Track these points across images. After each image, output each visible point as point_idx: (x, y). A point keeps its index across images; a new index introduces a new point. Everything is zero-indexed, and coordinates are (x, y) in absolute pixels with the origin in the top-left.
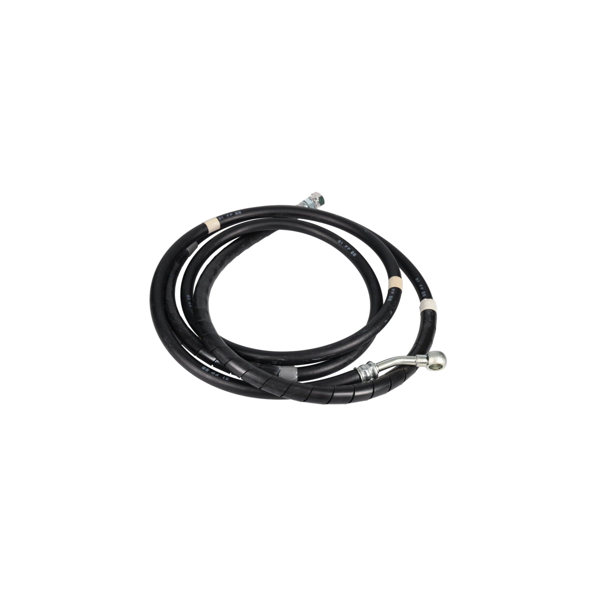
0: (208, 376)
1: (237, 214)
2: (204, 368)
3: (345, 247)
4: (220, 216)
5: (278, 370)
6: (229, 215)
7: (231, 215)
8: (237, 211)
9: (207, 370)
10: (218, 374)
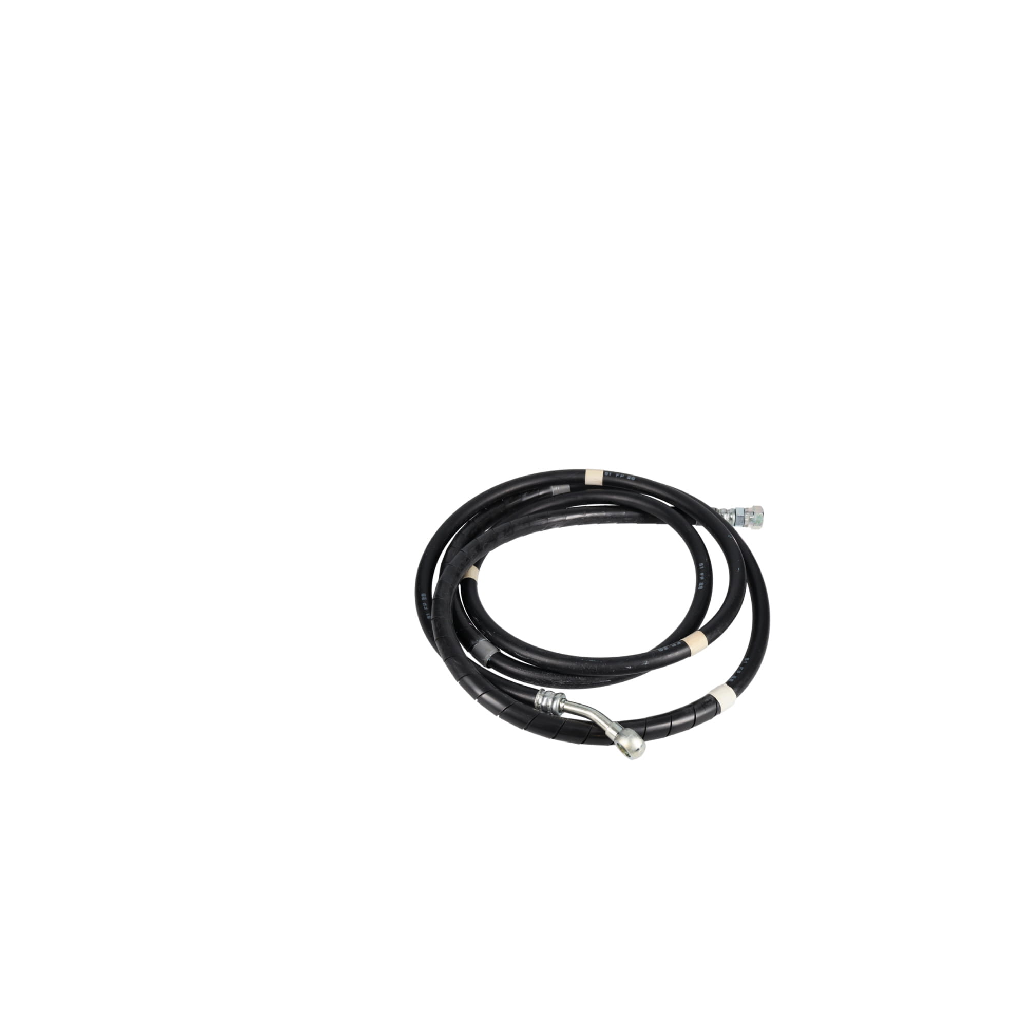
1: (629, 478)
4: (609, 472)
6: (620, 475)
7: (621, 476)
8: (632, 476)
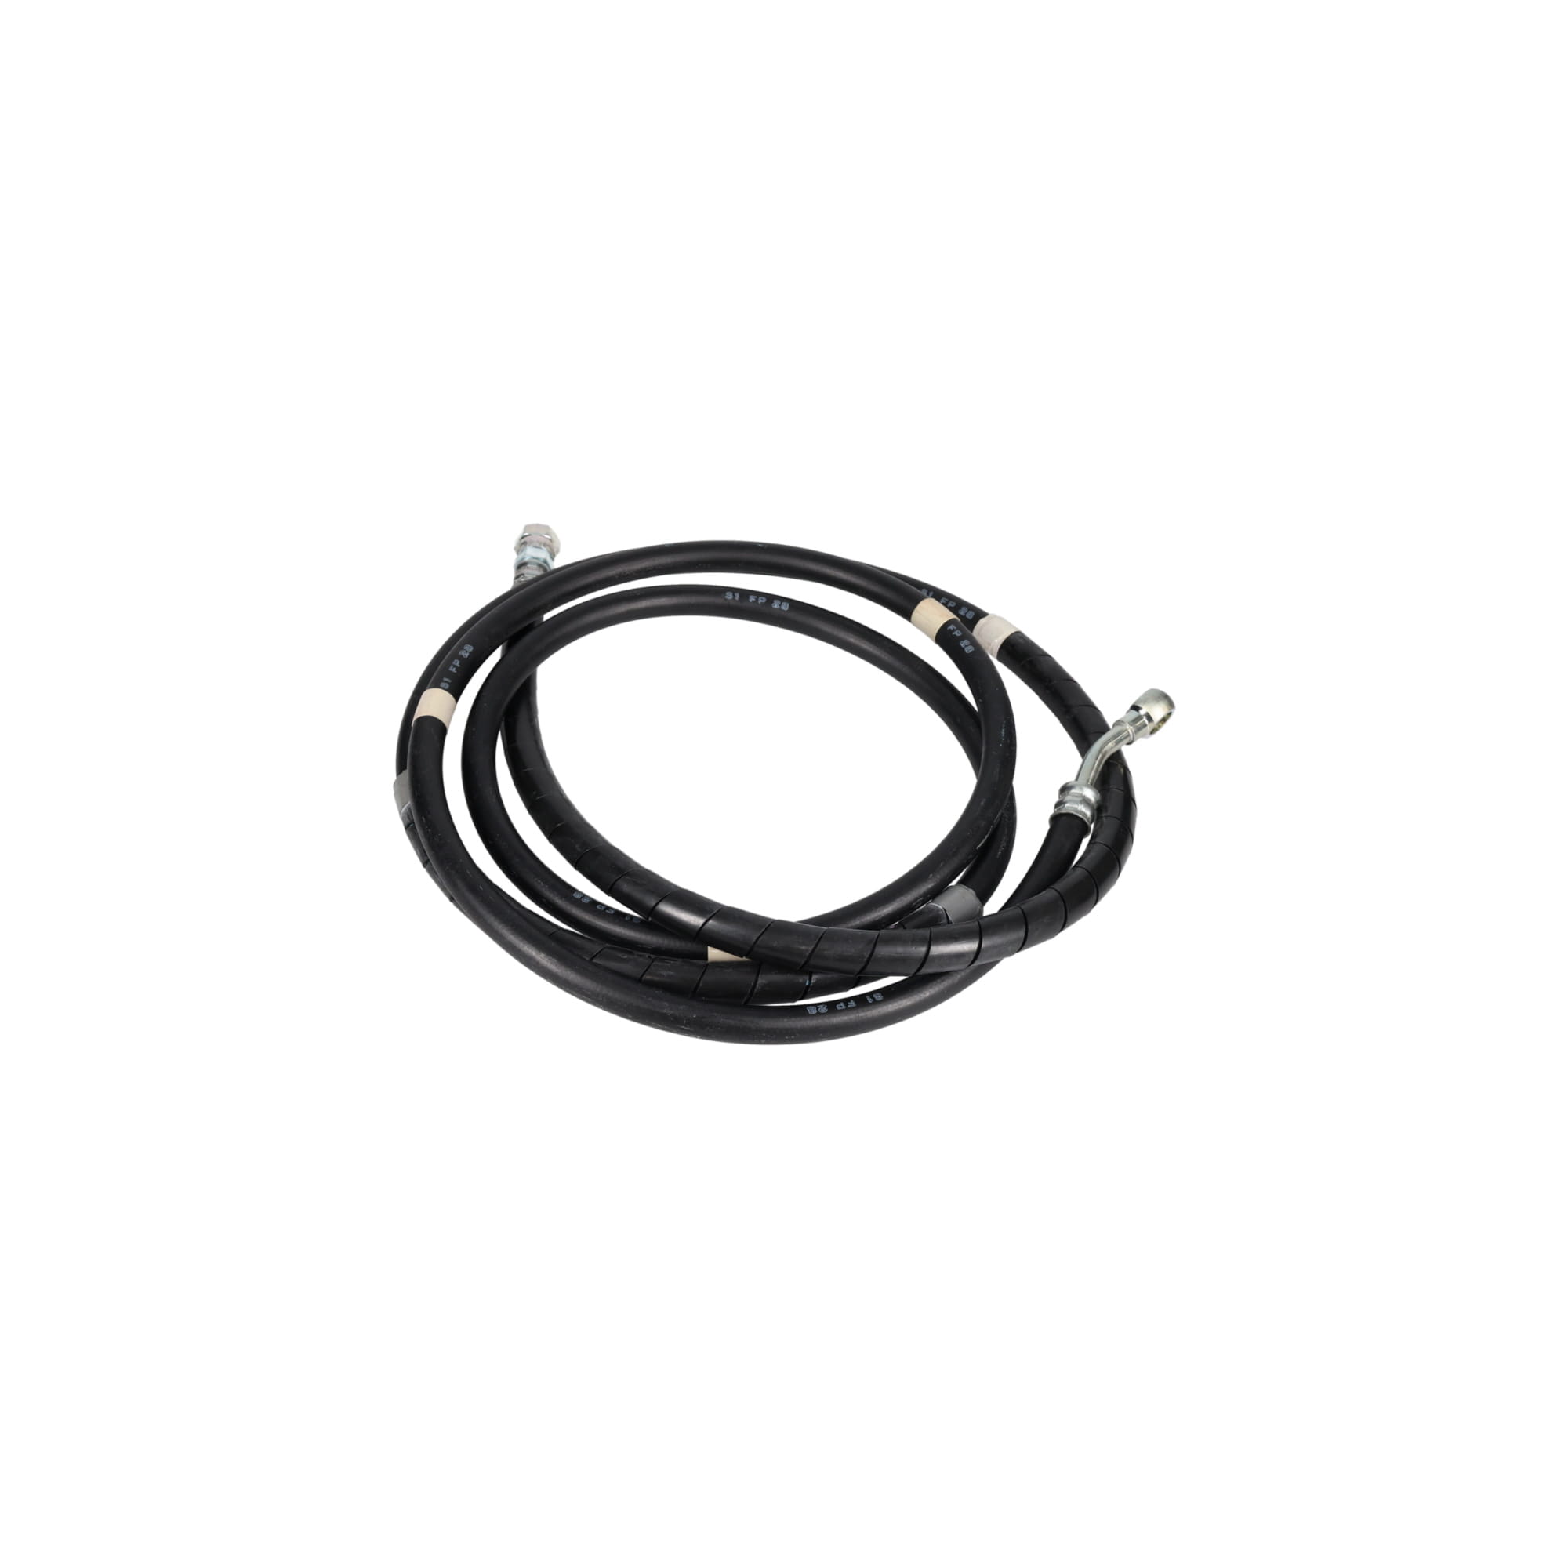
0: (837, 1019)
2: (813, 1011)
3: (751, 600)
5: (941, 913)
9: (824, 1009)
10: (852, 1001)
